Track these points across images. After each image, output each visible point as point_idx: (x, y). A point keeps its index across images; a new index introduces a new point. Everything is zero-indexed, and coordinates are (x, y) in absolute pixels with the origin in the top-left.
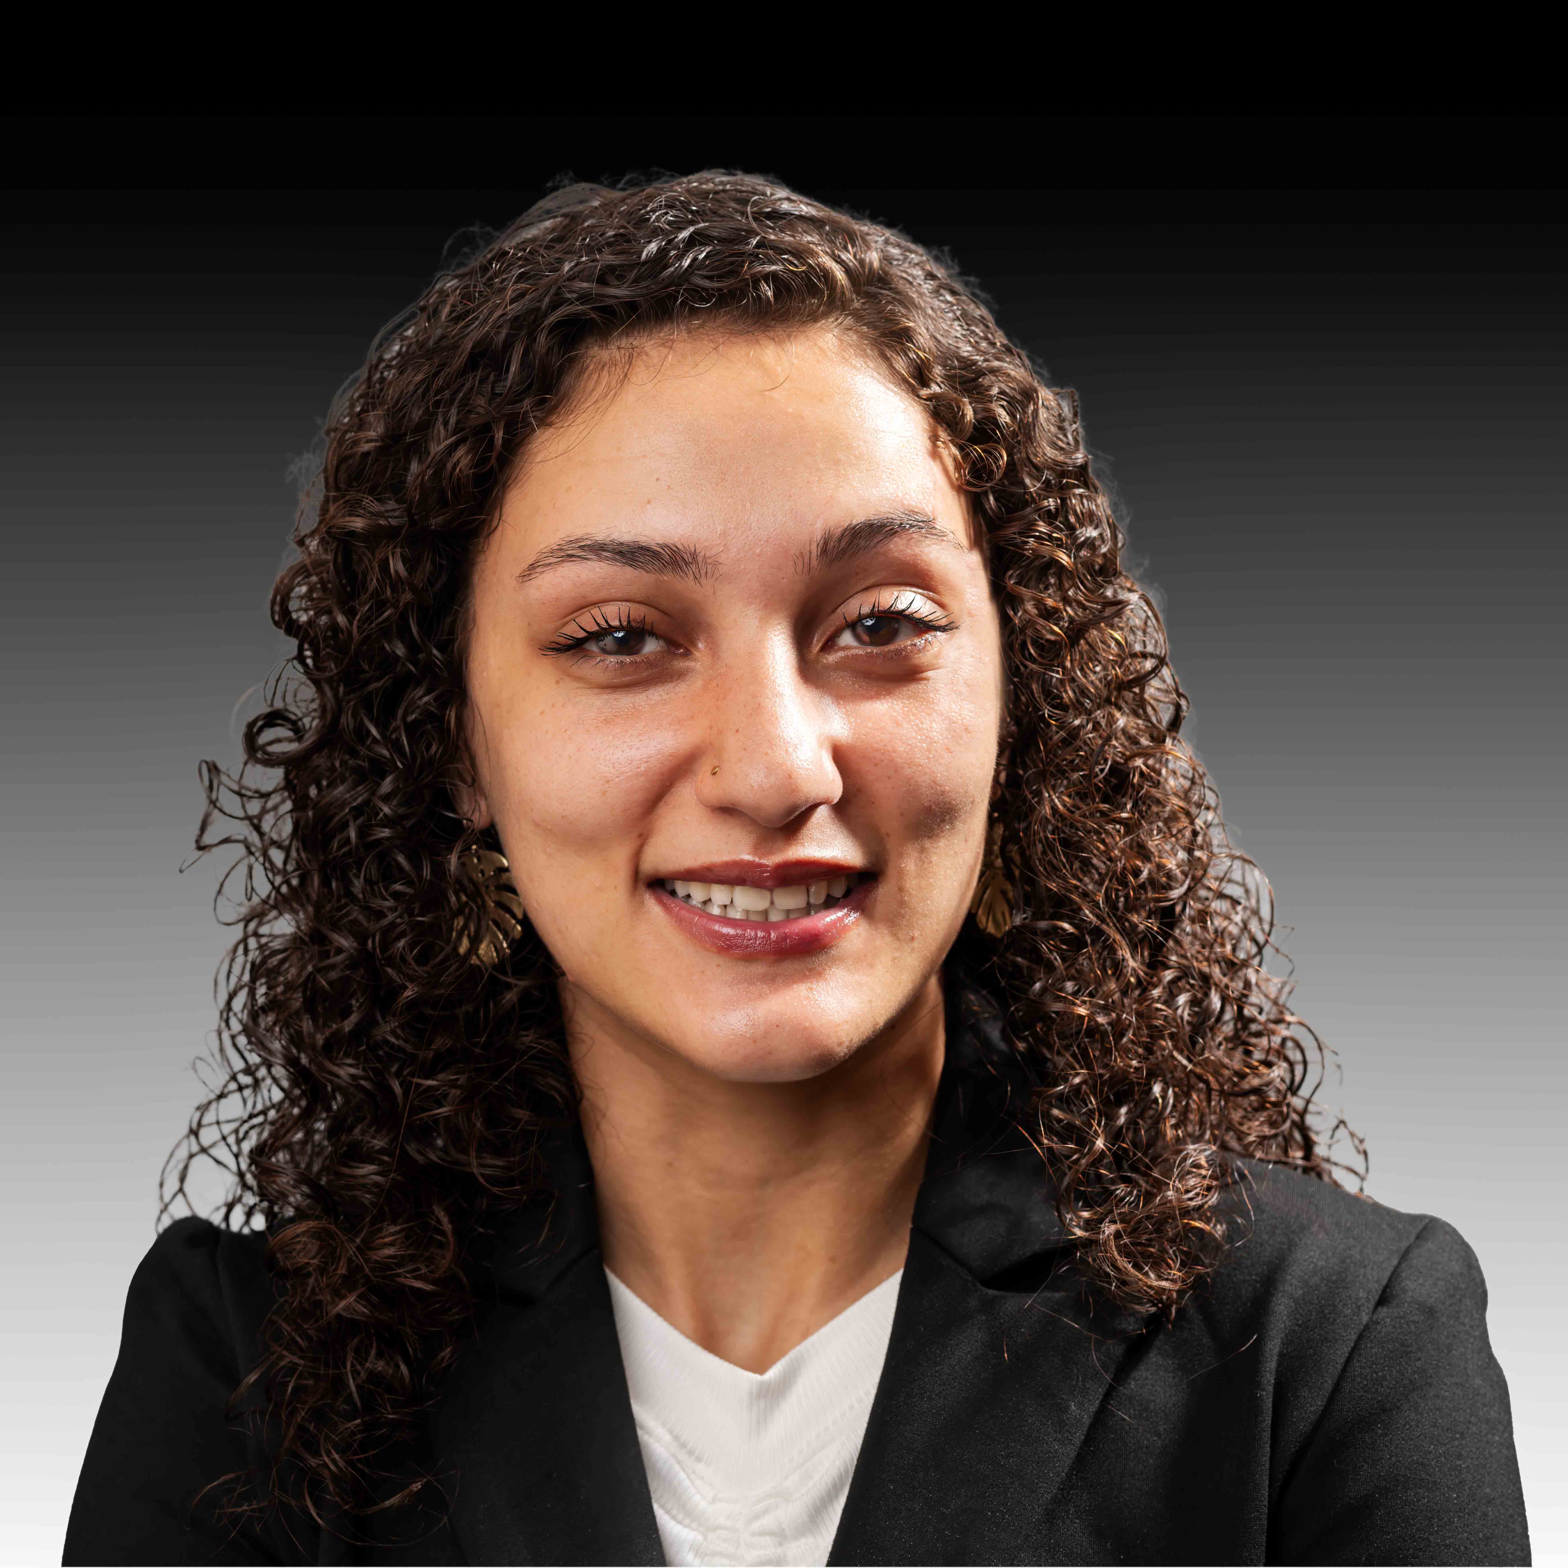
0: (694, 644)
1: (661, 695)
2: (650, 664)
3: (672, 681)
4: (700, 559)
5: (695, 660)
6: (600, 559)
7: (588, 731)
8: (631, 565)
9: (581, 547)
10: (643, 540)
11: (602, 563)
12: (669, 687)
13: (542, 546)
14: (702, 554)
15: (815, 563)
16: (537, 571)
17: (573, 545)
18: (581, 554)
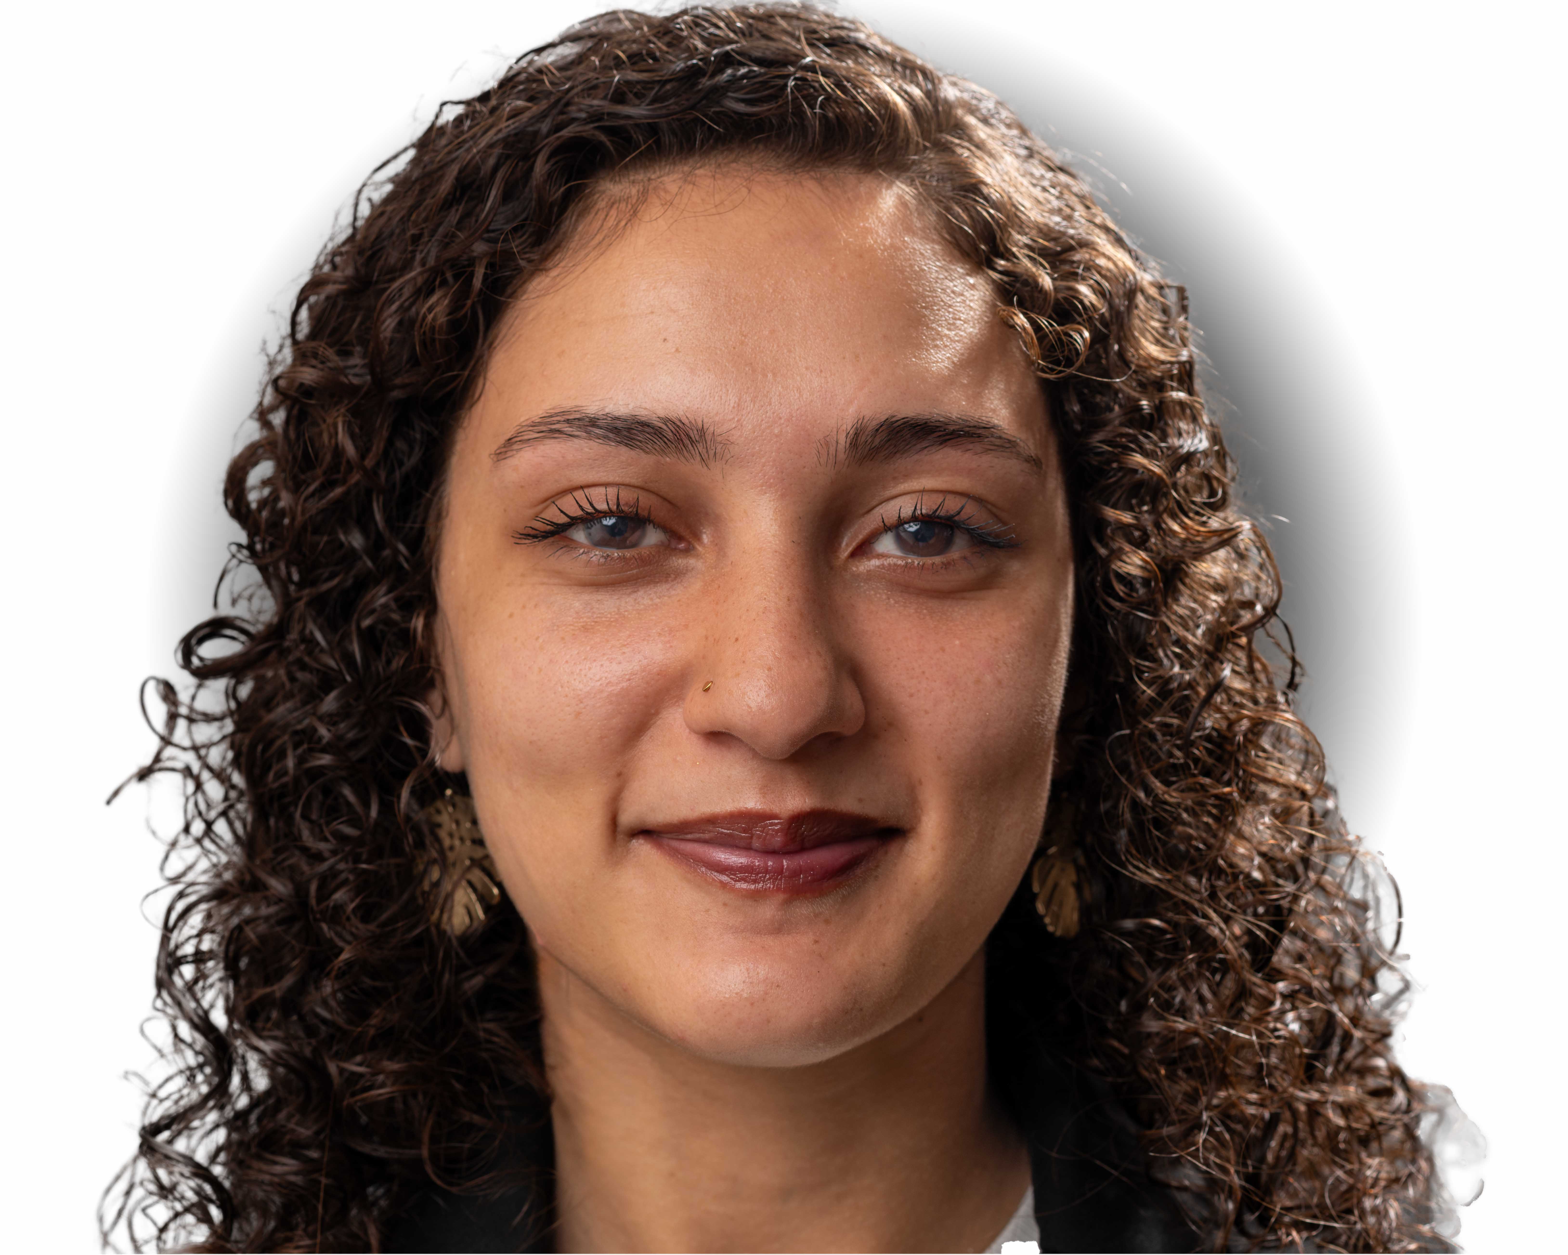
0: (697, 537)
1: (651, 599)
2: (643, 561)
3: (666, 581)
4: (708, 438)
5: (698, 556)
6: (590, 436)
7: (563, 639)
8: (626, 445)
9: (568, 421)
10: (643, 413)
12: (662, 588)
13: (522, 419)
14: (711, 429)
15: (842, 456)
16: (515, 447)
17: (558, 418)
18: (567, 429)
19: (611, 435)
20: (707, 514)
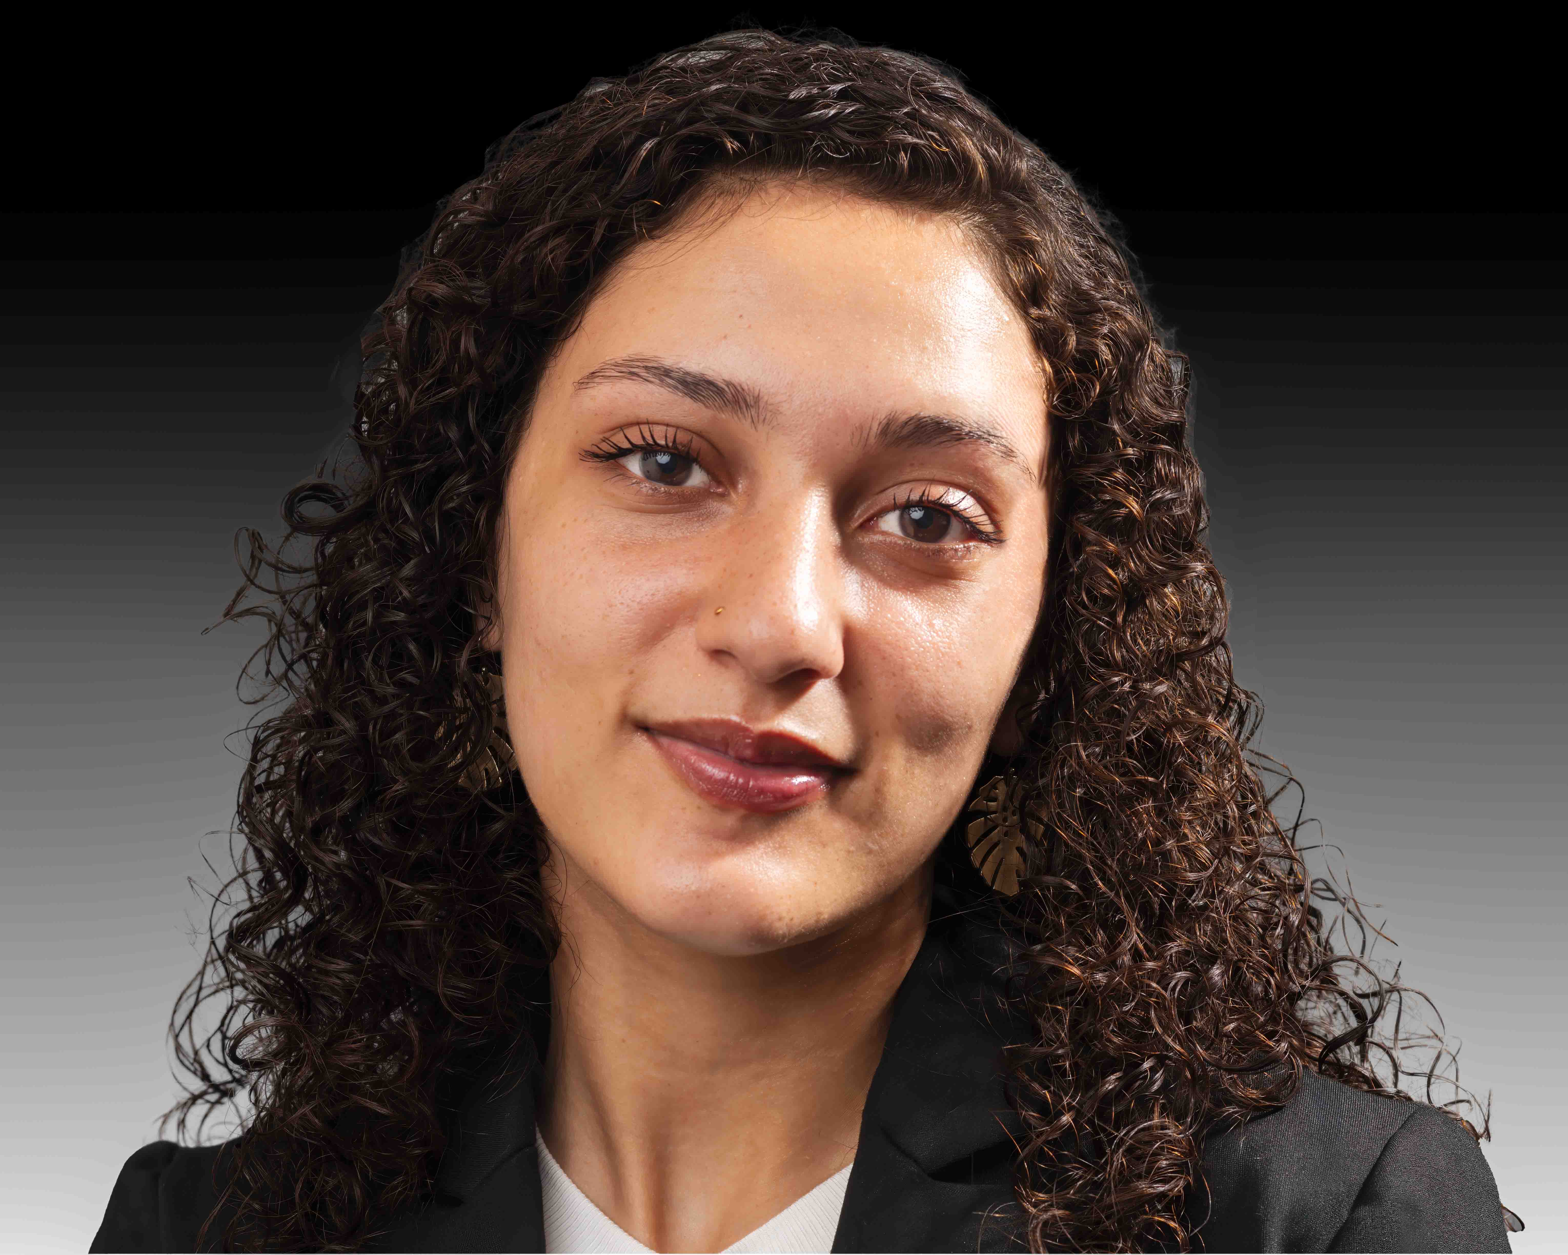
0: (734, 485)
1: (683, 533)
2: (684, 499)
3: (698, 520)
4: (762, 404)
5: (730, 503)
6: (662, 384)
7: (604, 552)
8: (691, 397)
9: (646, 368)
10: (711, 374)
11: (662, 389)
13: (607, 358)
14: (765, 398)
15: (872, 440)
16: (597, 380)
17: (639, 364)
18: (643, 373)
19: (680, 387)
20: (746, 468)
